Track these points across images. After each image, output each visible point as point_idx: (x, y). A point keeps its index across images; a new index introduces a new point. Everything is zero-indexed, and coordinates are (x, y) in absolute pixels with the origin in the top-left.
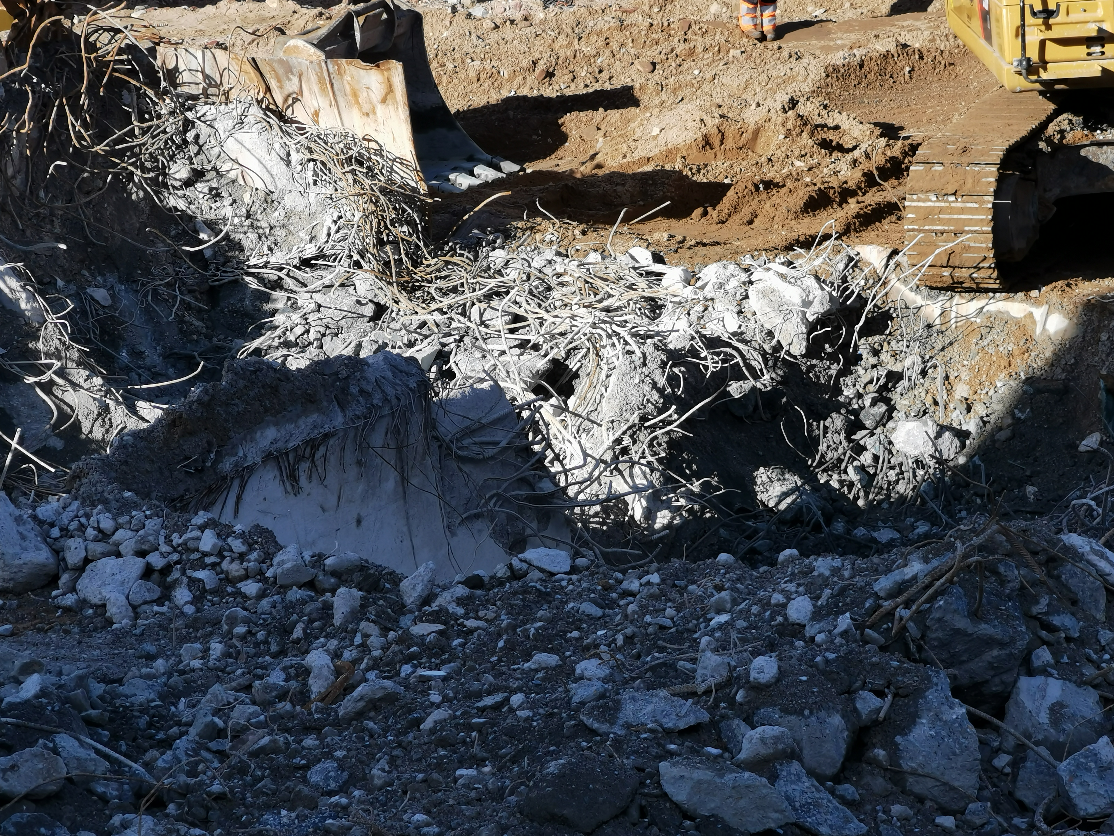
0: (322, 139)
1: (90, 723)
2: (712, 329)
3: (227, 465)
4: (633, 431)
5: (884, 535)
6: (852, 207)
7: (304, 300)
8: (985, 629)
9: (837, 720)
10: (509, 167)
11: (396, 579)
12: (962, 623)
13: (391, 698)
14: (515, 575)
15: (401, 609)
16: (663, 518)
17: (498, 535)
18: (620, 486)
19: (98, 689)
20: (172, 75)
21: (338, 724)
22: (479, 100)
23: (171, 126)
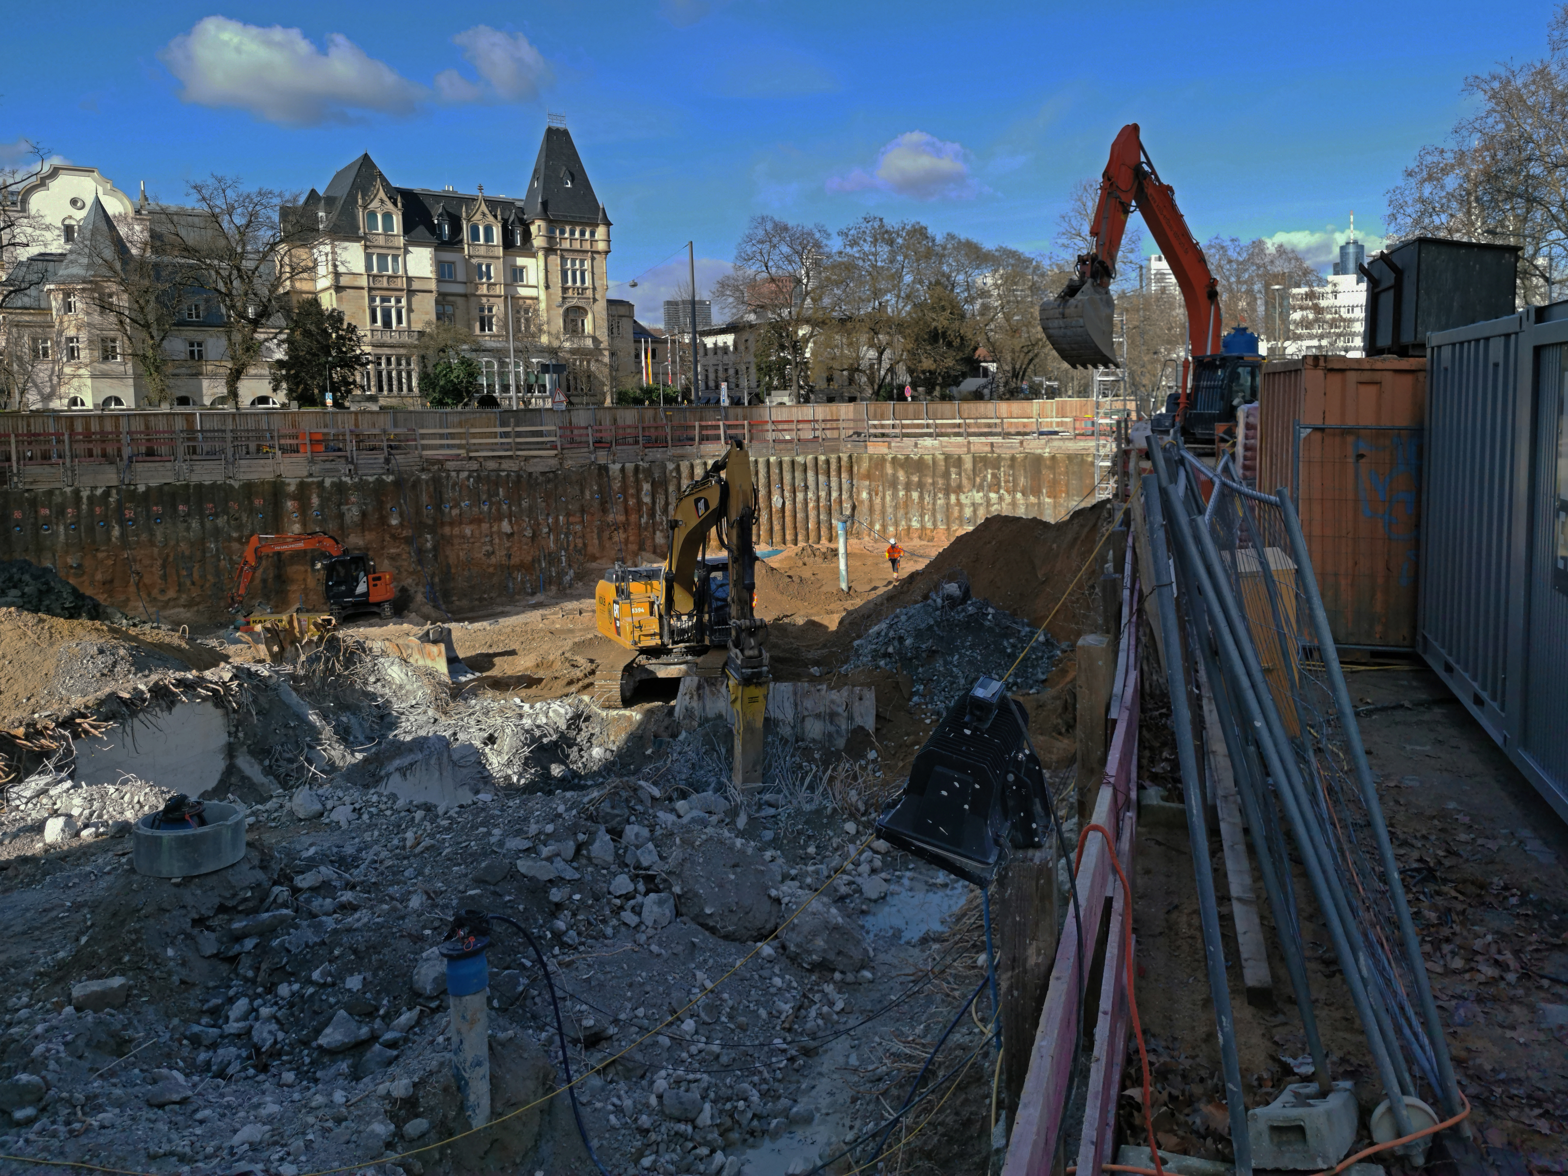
0: (419, 668)
1: (332, 862)
2: (538, 722)
3: (383, 773)
4: (514, 755)
5: (589, 783)
6: (581, 684)
7: (412, 719)
8: (616, 812)
9: (571, 843)
10: (478, 674)
11: (436, 807)
12: (609, 810)
13: (433, 846)
14: (474, 803)
15: (437, 816)
16: (523, 781)
17: (471, 789)
18: (510, 772)
19: (335, 850)
20: (370, 649)
21: (415, 856)
22: (469, 654)
23: (370, 665)
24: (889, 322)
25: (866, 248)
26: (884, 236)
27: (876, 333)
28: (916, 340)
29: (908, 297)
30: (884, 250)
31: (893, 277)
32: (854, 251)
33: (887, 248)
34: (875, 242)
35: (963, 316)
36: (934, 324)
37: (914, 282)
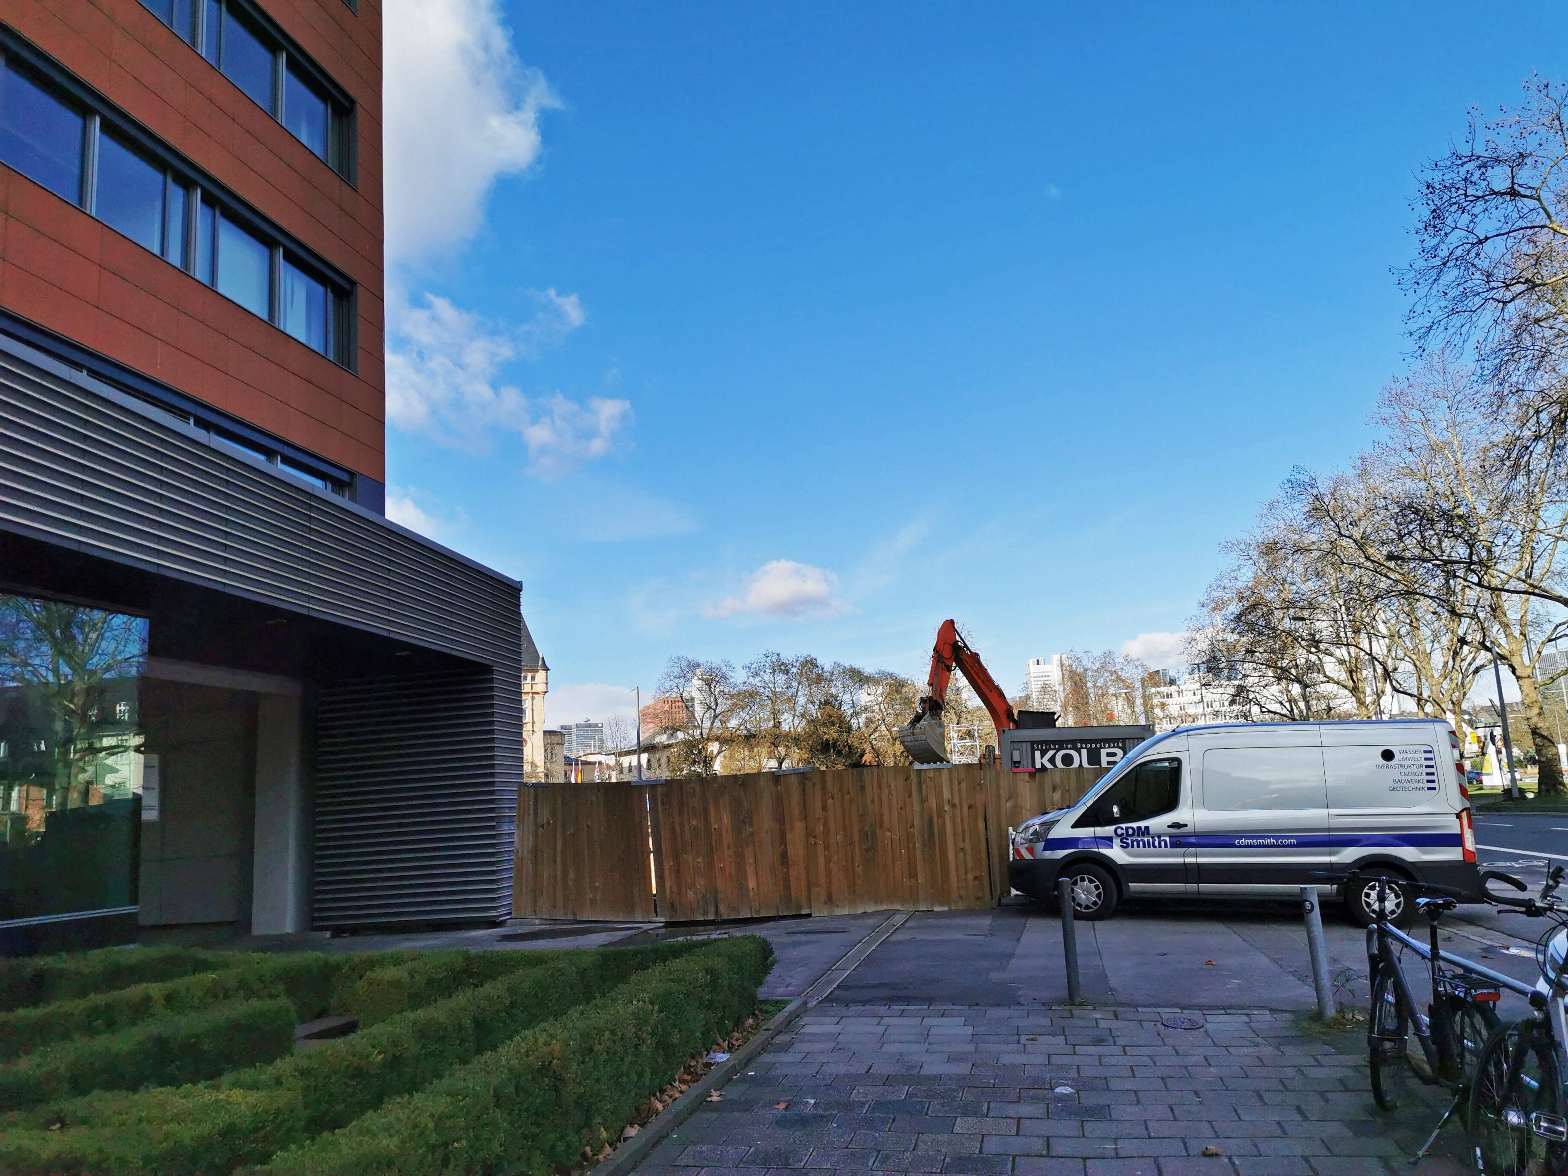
24: (787, 736)
25: (767, 677)
26: (782, 667)
27: (777, 747)
28: (811, 750)
29: (803, 715)
30: (781, 678)
31: (789, 700)
32: (756, 681)
33: (784, 677)
34: (774, 672)
35: (850, 729)
36: (826, 736)
37: (806, 703)
